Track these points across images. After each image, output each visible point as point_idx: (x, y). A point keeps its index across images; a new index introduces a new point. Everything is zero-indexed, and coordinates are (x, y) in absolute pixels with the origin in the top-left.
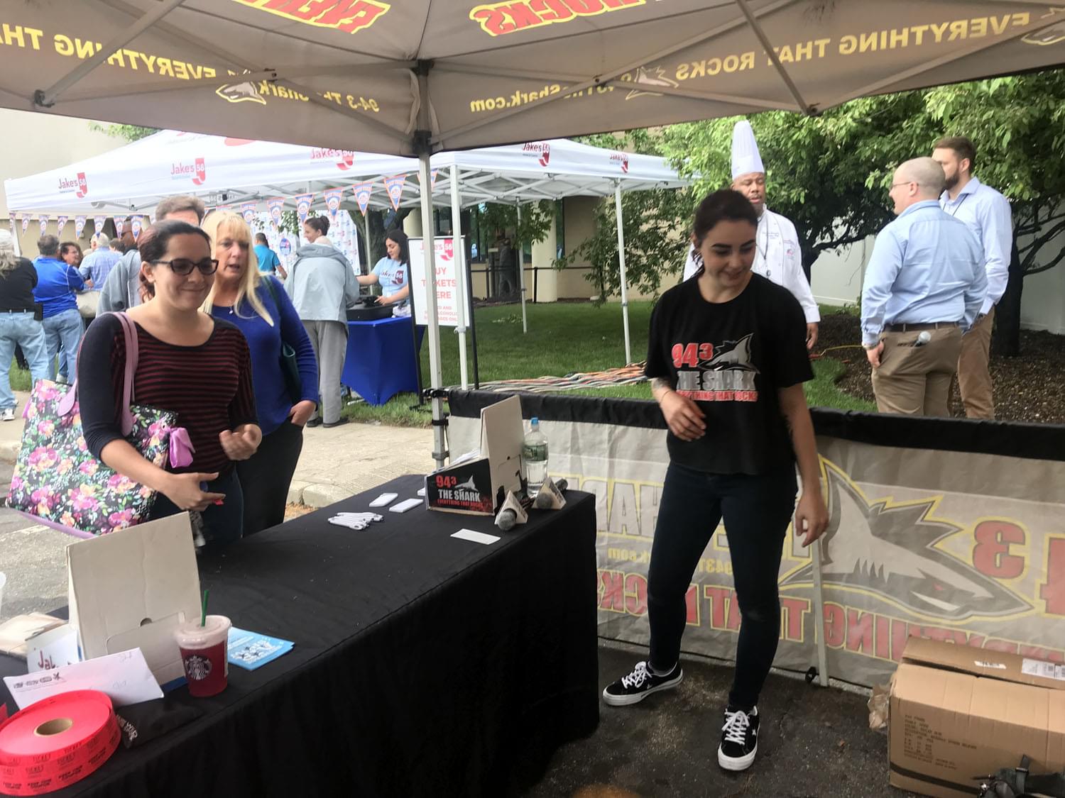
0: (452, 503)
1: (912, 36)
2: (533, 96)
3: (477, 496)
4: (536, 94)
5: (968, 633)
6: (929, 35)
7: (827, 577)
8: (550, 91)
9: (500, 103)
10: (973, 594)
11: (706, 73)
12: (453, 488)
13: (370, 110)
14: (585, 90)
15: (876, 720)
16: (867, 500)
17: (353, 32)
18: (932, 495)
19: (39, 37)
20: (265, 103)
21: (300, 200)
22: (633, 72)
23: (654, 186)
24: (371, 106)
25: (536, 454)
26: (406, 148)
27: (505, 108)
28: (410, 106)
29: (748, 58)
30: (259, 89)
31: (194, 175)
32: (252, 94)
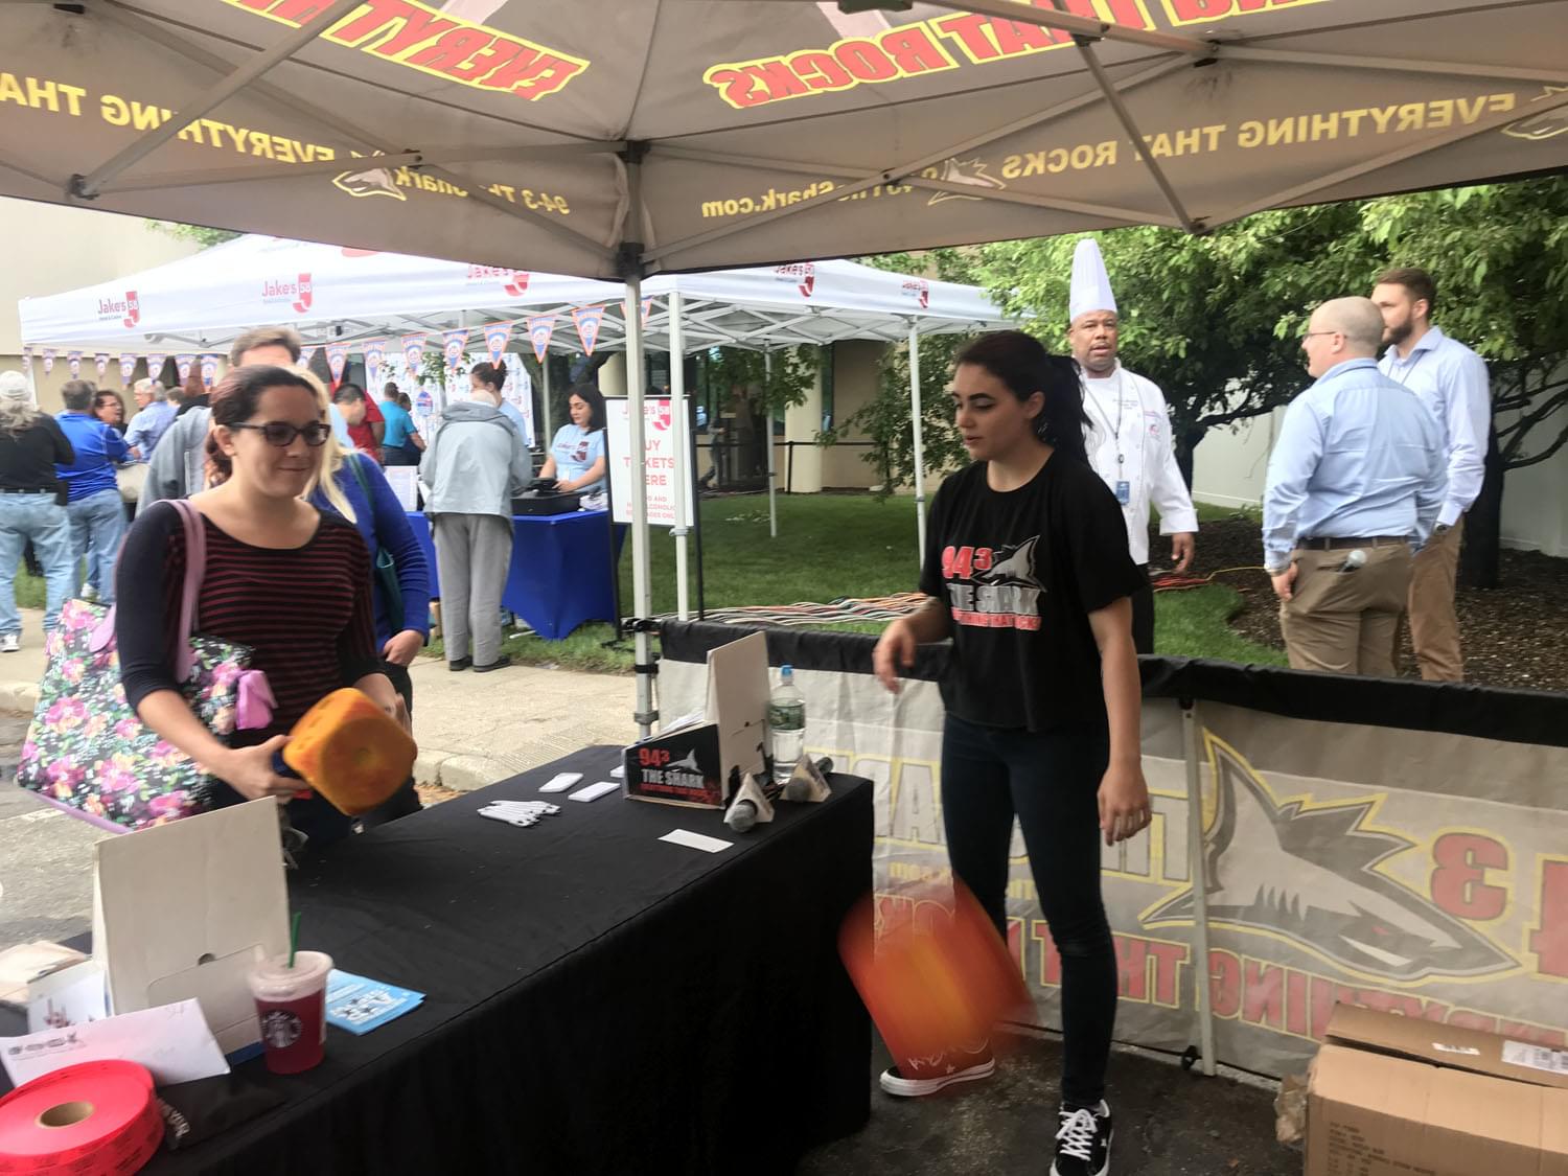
0: (663, 789)
1: (1344, 124)
2: (793, 196)
3: (700, 779)
4: (798, 194)
5: (1424, 1000)
6: (1368, 123)
7: (1212, 912)
8: (819, 190)
9: (745, 205)
10: (1432, 942)
11: (1046, 170)
12: (663, 768)
13: (556, 211)
14: (870, 190)
15: (1286, 1130)
16: (1275, 798)
17: (535, 99)
18: (1372, 792)
19: (80, 98)
20: (403, 198)
21: (450, 338)
22: (939, 165)
23: (965, 328)
24: (558, 205)
25: (787, 719)
26: (606, 268)
27: (753, 214)
28: (614, 206)
29: (1106, 149)
30: (395, 177)
31: (296, 299)
32: (385, 185)
